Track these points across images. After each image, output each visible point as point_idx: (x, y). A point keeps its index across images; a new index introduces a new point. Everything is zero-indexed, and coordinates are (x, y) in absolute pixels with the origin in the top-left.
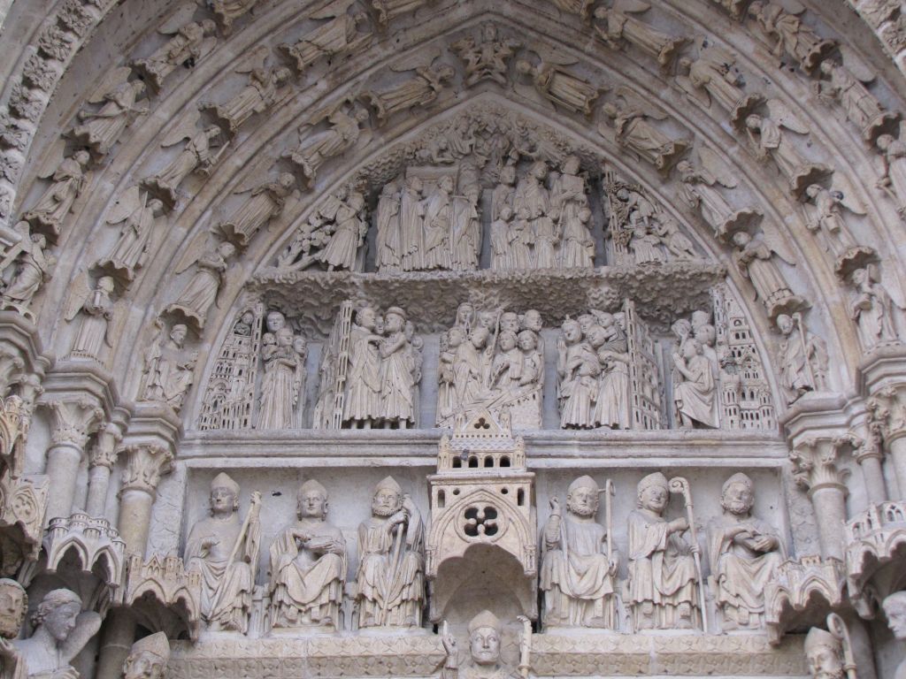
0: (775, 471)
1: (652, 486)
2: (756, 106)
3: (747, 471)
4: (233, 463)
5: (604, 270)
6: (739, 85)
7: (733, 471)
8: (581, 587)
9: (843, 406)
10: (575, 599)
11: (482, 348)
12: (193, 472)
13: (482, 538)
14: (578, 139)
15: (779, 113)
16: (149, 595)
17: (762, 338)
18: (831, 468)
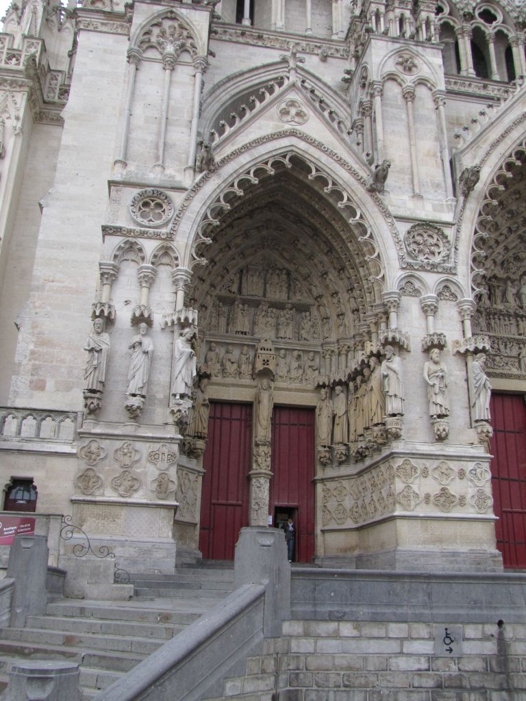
0: (319, 352)
1: (296, 353)
2: (326, 273)
3: (314, 351)
4: (214, 340)
5: (290, 301)
6: (323, 267)
7: (310, 351)
8: (282, 374)
9: (334, 343)
10: (280, 376)
11: (263, 316)
12: (207, 341)
13: (266, 366)
14: (286, 265)
15: (330, 276)
16: (205, 372)
17: (320, 322)
18: (330, 355)
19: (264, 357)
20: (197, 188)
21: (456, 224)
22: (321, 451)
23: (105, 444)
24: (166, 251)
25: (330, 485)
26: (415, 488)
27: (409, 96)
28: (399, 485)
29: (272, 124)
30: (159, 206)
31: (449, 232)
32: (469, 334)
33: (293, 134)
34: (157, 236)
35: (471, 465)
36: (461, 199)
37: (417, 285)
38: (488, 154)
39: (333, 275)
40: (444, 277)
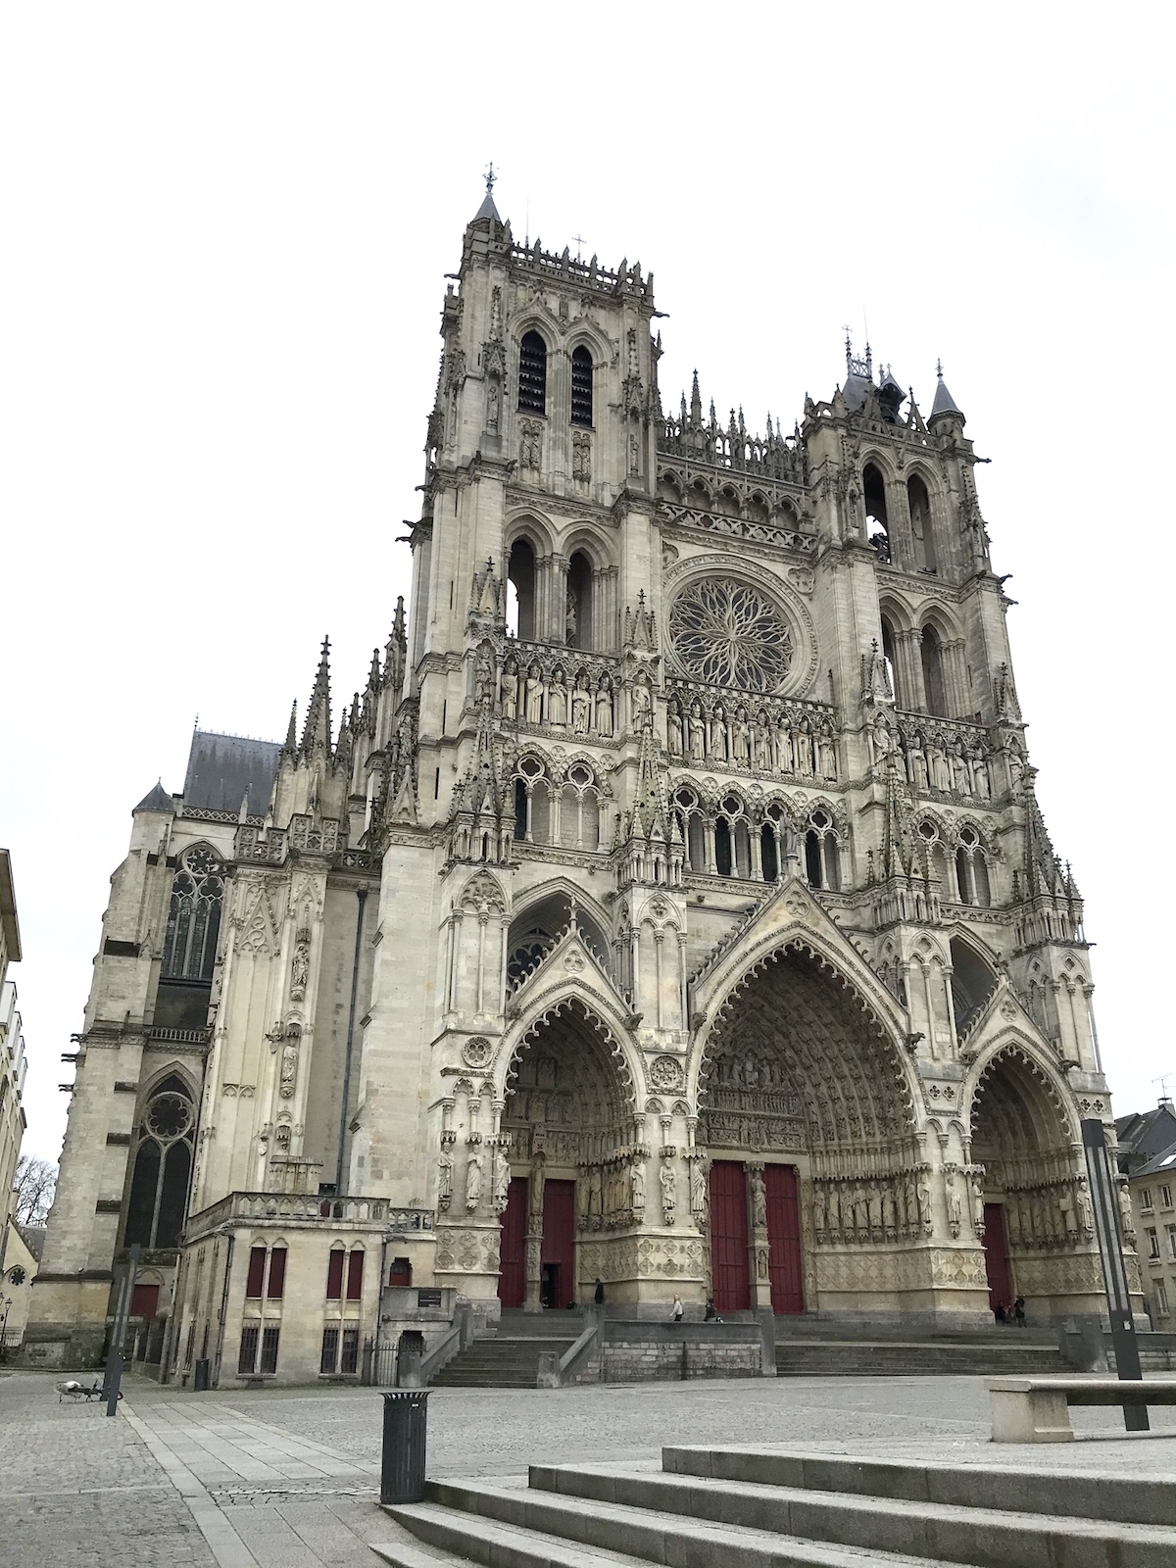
0: (579, 1133)
1: (561, 1135)
2: (587, 1068)
3: (575, 1133)
5: (557, 1088)
7: (572, 1133)
8: (551, 1155)
10: (550, 1157)
11: (536, 1102)
13: (540, 1150)
15: (590, 1071)
19: (540, 1142)
20: (508, 1033)
21: (687, 1055)
22: (580, 1220)
23: (453, 1233)
24: (488, 1085)
25: (587, 1247)
26: (651, 1259)
27: (659, 939)
28: (640, 1258)
29: (559, 973)
30: (481, 1047)
31: (682, 1061)
32: (693, 1144)
33: (575, 981)
34: (482, 1075)
35: (688, 1243)
36: (693, 1033)
37: (658, 1105)
38: (715, 991)
39: (593, 1070)
40: (677, 1098)
